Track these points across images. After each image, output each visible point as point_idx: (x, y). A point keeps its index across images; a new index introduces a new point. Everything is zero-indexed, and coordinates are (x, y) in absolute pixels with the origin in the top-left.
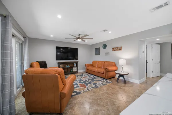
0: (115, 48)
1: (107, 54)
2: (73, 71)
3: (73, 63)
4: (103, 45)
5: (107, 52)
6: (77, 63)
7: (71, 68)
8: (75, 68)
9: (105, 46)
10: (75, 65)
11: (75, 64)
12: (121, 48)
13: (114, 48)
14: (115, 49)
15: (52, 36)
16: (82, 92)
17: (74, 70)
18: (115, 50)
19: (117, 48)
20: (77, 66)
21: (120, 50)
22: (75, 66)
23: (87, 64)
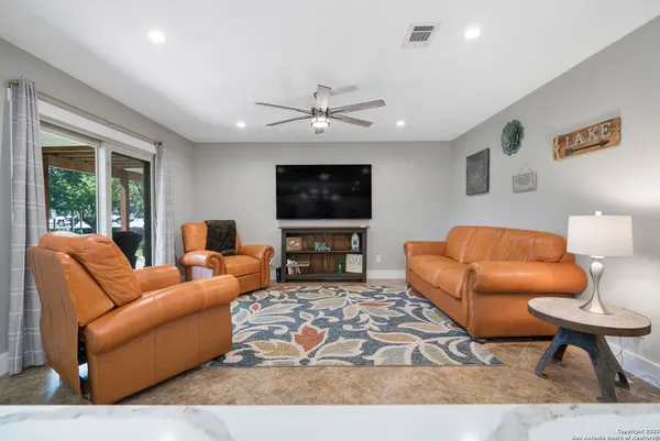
0: (571, 136)
1: (524, 183)
2: (350, 268)
3: (348, 233)
4: (504, 131)
5: (525, 171)
6: (362, 233)
7: (340, 256)
8: (355, 256)
9: (514, 136)
10: (357, 245)
11: (355, 238)
12: (614, 125)
13: (562, 140)
14: (567, 146)
15: (241, 125)
16: (269, 363)
17: (353, 265)
18: (569, 152)
19: (584, 132)
20: (362, 250)
21: (603, 144)
22: (355, 246)
23: (413, 243)
